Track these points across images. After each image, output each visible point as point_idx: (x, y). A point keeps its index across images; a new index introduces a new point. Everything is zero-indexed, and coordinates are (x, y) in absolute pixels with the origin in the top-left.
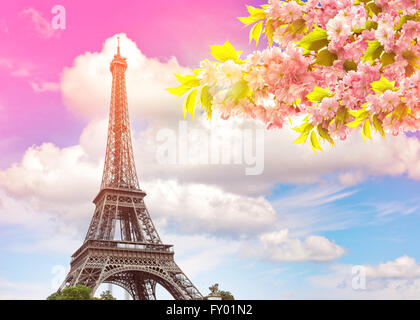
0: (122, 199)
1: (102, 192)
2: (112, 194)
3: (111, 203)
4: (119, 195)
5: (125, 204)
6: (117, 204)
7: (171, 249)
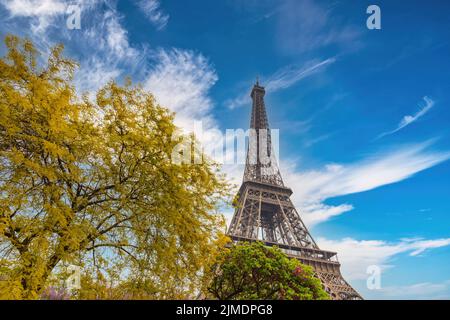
0: (265, 195)
1: (244, 185)
2: (254, 189)
3: (253, 197)
4: (262, 190)
5: (270, 201)
6: (261, 199)
7: (333, 259)
